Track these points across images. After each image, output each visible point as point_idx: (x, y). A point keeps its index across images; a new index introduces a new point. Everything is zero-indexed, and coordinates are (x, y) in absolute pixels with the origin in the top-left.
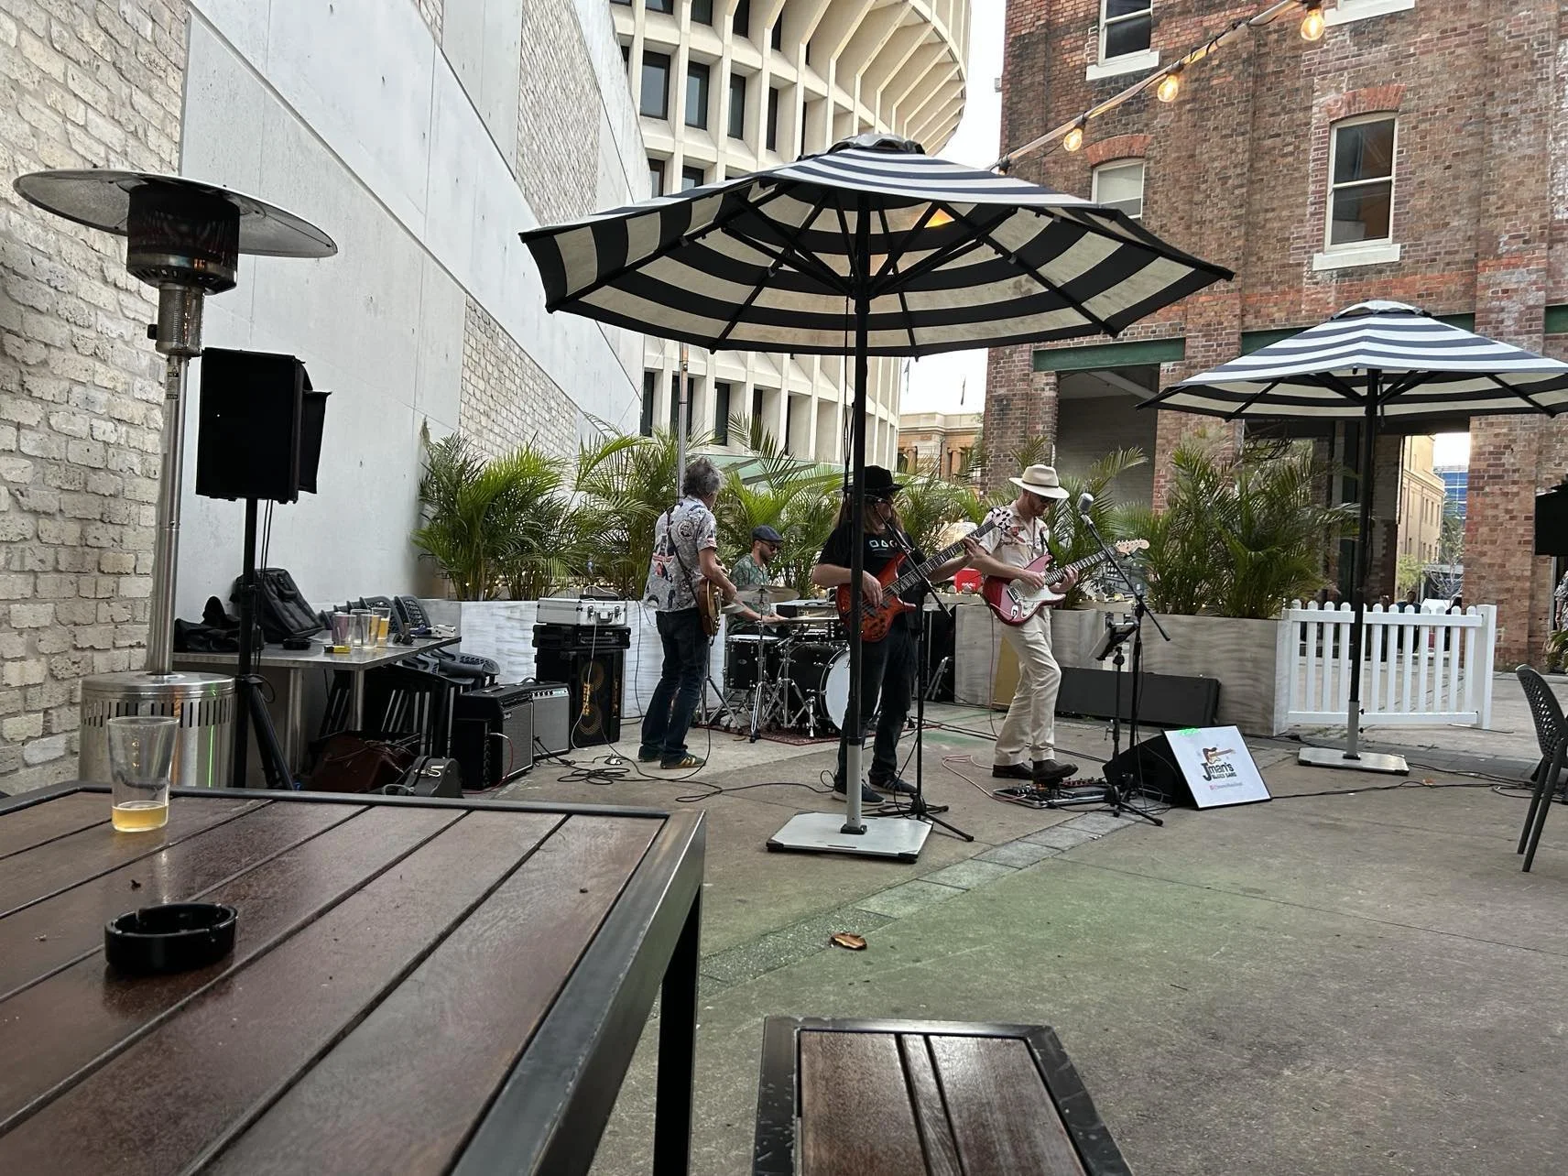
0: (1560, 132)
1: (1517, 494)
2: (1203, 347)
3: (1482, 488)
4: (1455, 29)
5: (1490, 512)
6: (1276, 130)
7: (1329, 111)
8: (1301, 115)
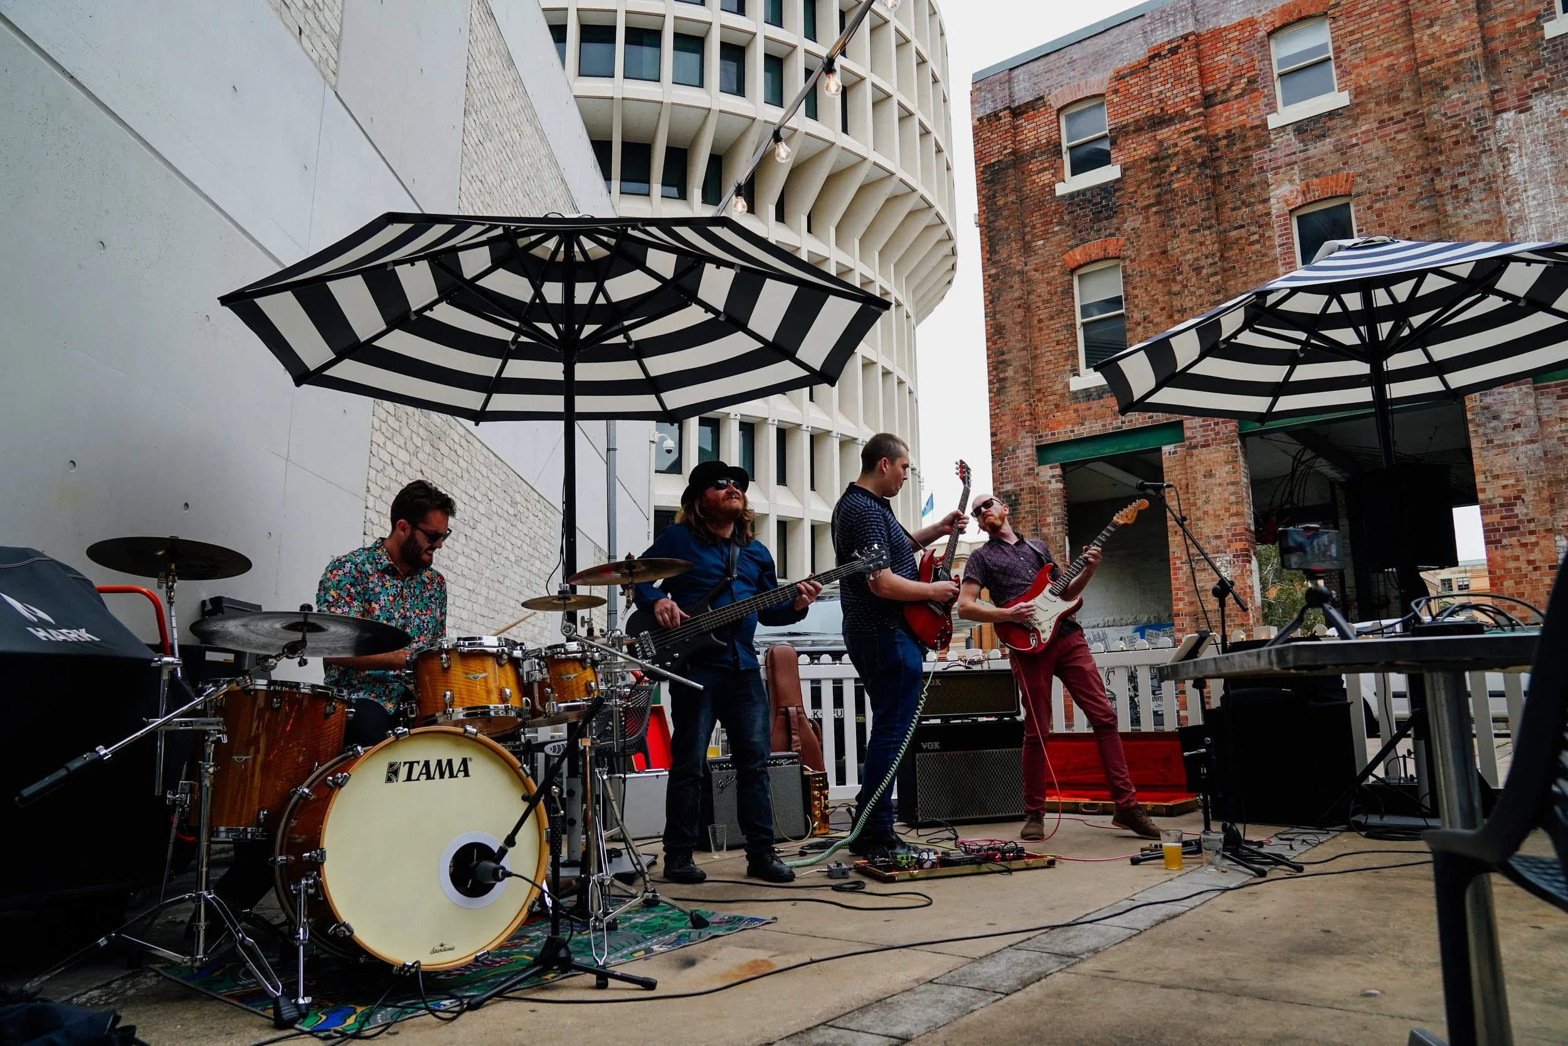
0: (1512, 196)
1: (1536, 544)
2: (1201, 426)
3: (1500, 542)
4: (1391, 119)
5: (1512, 565)
6: (1240, 222)
7: (1286, 201)
8: (1260, 207)
